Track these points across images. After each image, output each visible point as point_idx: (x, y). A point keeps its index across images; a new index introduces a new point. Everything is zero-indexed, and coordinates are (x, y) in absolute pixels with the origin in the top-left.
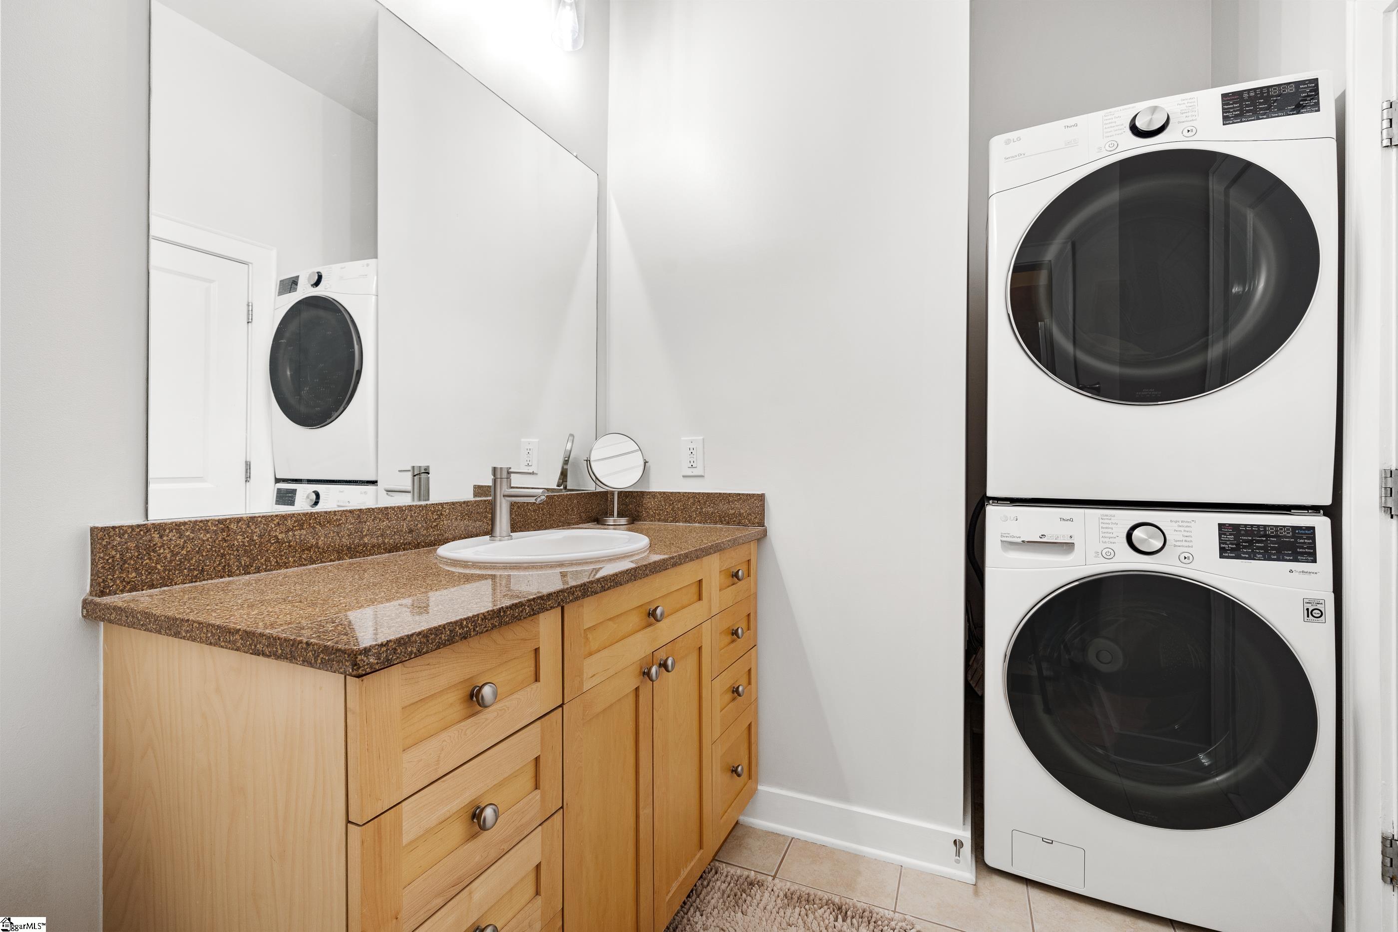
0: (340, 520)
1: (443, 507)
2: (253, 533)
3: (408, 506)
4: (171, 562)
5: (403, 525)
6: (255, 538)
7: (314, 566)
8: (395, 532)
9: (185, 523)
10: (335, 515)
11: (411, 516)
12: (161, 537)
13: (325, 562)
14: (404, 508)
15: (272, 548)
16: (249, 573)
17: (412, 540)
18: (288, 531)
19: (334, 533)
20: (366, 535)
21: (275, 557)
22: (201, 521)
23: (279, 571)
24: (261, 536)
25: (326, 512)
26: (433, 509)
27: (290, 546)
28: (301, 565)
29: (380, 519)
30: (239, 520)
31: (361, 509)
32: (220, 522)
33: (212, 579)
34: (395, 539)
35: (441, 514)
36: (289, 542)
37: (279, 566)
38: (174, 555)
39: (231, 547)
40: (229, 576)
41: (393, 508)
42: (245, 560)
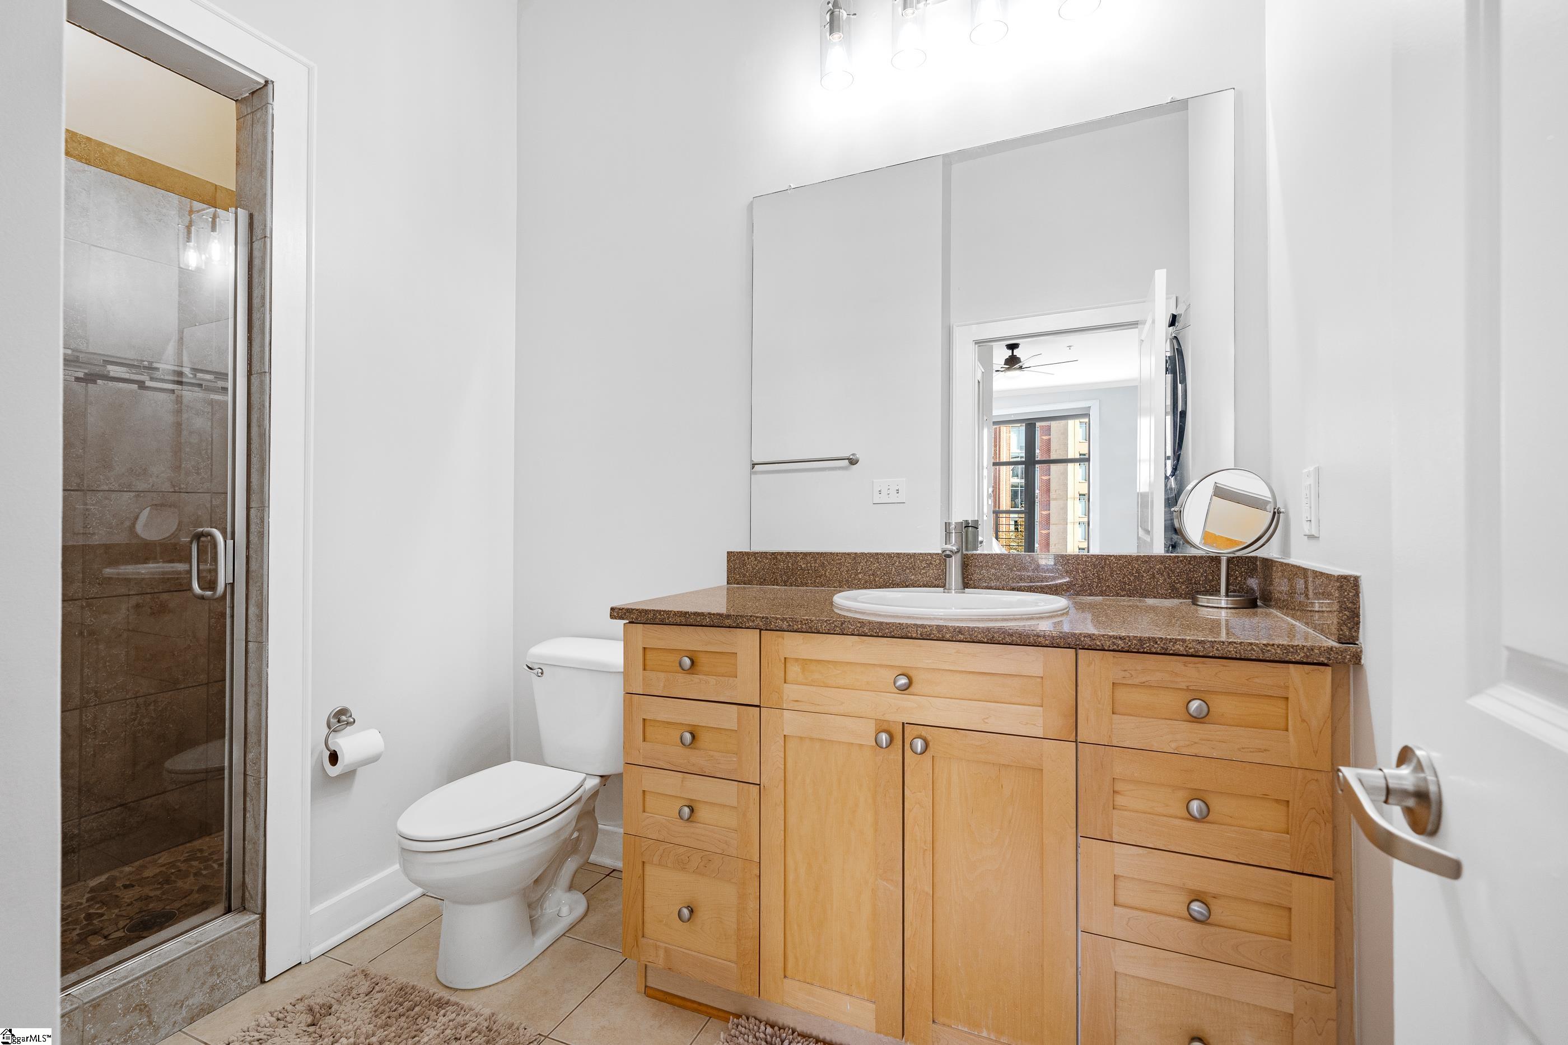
0: (841, 559)
1: (932, 557)
2: (788, 562)
3: (896, 553)
4: (752, 573)
5: (892, 569)
6: (790, 565)
7: (823, 588)
8: (884, 573)
9: (757, 553)
10: (837, 556)
11: (900, 562)
12: (748, 559)
13: (830, 587)
14: (893, 555)
15: (799, 573)
16: (786, 586)
17: (900, 582)
18: (808, 563)
19: (836, 568)
20: (860, 573)
21: (801, 579)
22: (764, 553)
23: (802, 588)
24: (792, 564)
25: (831, 553)
26: (921, 558)
27: (809, 573)
28: (815, 586)
29: (872, 562)
30: (782, 554)
31: (856, 553)
32: (773, 554)
33: (769, 585)
34: (884, 579)
35: (931, 563)
36: (808, 570)
37: (802, 585)
38: (754, 569)
39: (778, 568)
40: (777, 585)
41: (882, 554)
42: (784, 578)
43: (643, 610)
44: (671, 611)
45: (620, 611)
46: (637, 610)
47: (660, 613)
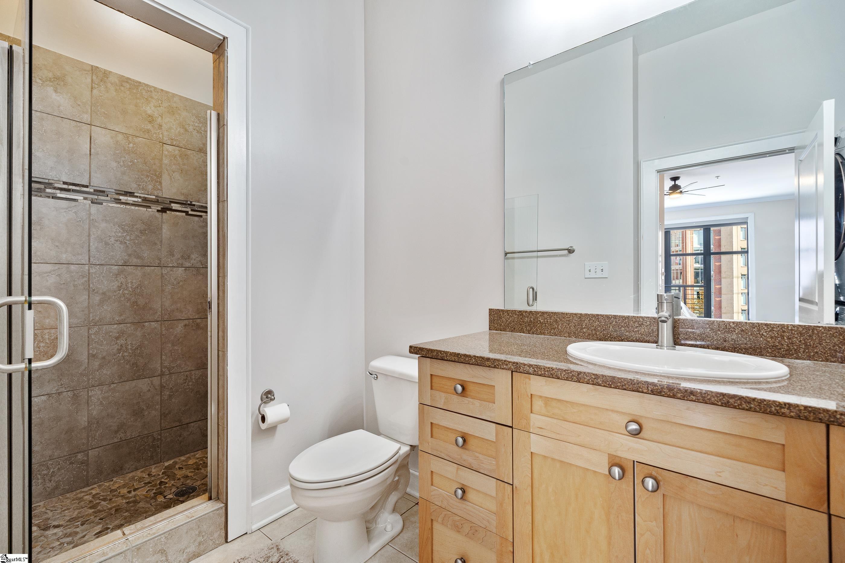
0: (569, 318)
1: (643, 320)
2: (531, 318)
3: (613, 315)
4: (505, 323)
5: (610, 326)
6: (532, 320)
7: (557, 337)
8: (604, 329)
9: (509, 311)
10: (567, 315)
11: (616, 322)
12: (503, 314)
13: (562, 337)
14: (610, 317)
15: (538, 325)
16: (530, 333)
17: (616, 336)
18: (545, 319)
19: (566, 323)
20: (585, 328)
21: (540, 329)
22: (514, 310)
23: (541, 336)
24: (534, 320)
25: (562, 313)
26: (634, 320)
27: (546, 326)
28: (551, 335)
29: (593, 321)
30: (526, 312)
31: (581, 314)
32: (520, 311)
33: (517, 332)
34: (604, 333)
35: (642, 324)
36: (545, 324)
37: (541, 333)
38: (507, 321)
39: (523, 322)
40: (523, 333)
41: (602, 316)
42: (528, 328)
43: (430, 349)
44: (448, 352)
45: (415, 349)
46: (426, 349)
47: (441, 352)
